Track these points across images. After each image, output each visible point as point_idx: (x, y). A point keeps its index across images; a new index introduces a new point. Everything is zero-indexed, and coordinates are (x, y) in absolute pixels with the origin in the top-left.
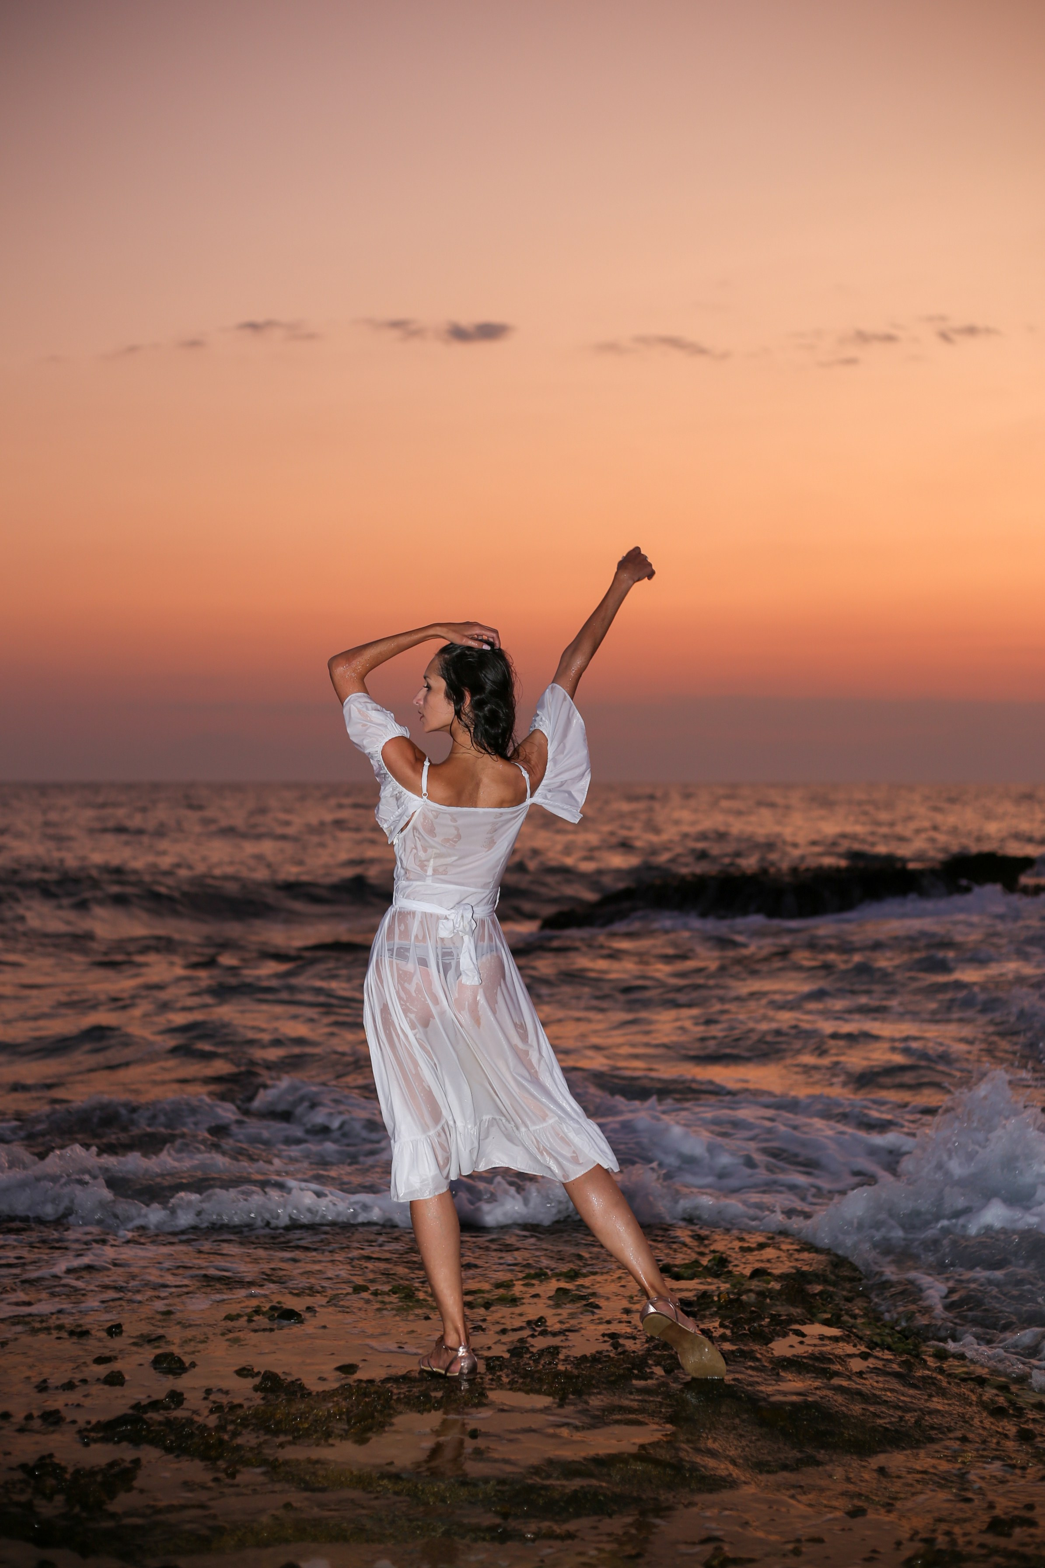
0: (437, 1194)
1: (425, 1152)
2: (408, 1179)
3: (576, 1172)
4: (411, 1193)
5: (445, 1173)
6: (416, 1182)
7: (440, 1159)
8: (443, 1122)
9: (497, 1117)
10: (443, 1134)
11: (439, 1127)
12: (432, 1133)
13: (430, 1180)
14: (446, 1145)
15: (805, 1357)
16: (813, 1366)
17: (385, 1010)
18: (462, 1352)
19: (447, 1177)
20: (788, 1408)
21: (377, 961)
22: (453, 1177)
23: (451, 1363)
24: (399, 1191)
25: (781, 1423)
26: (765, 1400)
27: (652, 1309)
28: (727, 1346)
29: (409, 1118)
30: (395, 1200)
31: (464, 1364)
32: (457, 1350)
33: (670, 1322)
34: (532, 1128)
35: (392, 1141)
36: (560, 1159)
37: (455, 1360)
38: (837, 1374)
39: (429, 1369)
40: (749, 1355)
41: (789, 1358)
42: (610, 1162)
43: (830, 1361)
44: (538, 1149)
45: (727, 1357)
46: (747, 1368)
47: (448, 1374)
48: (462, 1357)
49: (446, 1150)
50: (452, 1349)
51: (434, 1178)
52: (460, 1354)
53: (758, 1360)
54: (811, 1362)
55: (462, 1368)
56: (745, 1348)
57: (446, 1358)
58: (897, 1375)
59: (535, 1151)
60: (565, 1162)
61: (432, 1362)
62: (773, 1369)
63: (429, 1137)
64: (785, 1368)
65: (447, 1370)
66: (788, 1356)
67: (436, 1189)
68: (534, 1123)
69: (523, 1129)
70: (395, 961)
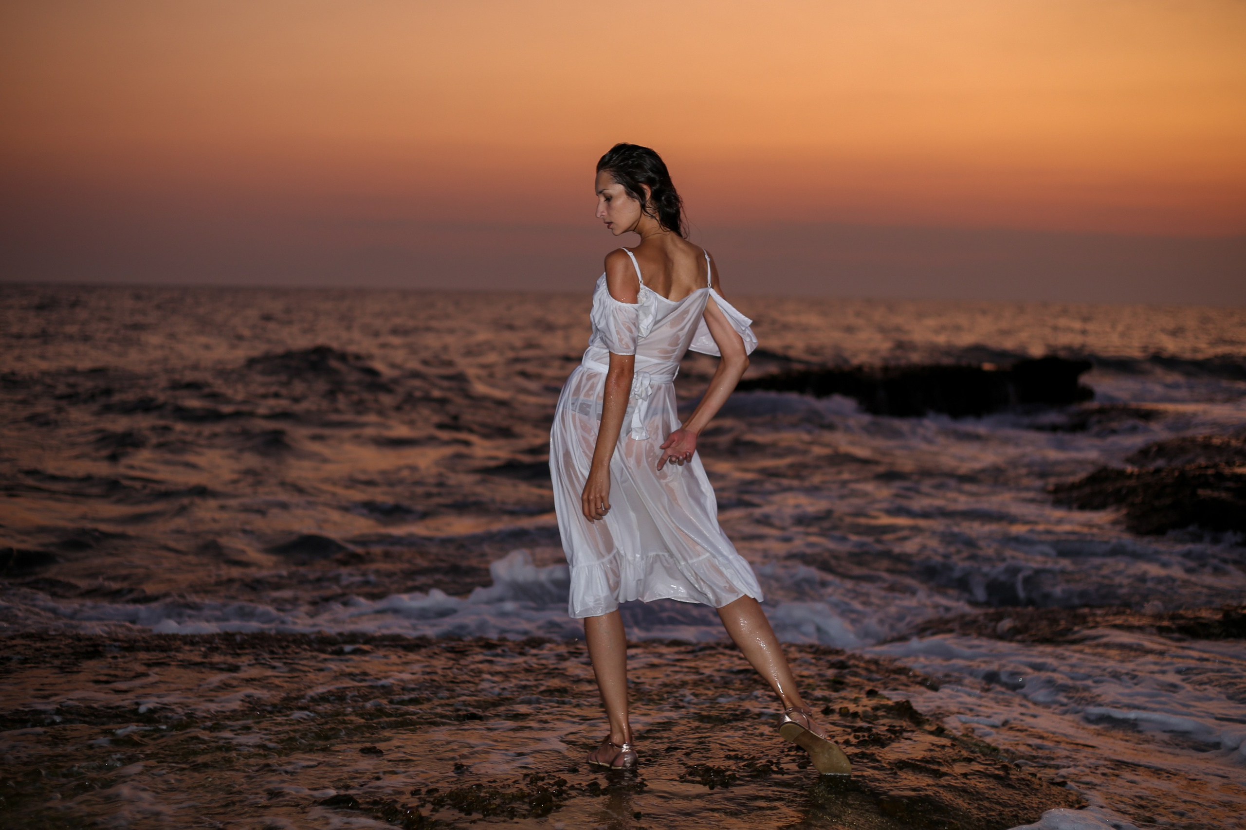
0: (608, 612)
1: (599, 576)
2: (583, 598)
3: (728, 599)
4: (586, 610)
5: (615, 594)
6: (590, 601)
7: (611, 582)
8: (615, 551)
9: (661, 553)
10: (614, 562)
11: (611, 555)
12: (606, 560)
13: (603, 601)
14: (617, 571)
15: (918, 760)
16: (925, 767)
17: (567, 454)
18: (625, 749)
19: (617, 599)
20: (905, 801)
21: (563, 412)
22: (621, 600)
23: (616, 758)
24: (576, 609)
25: (900, 814)
26: (885, 793)
27: (788, 719)
28: (851, 750)
29: (586, 546)
30: (572, 617)
31: (628, 759)
32: (621, 747)
33: (804, 730)
34: (690, 561)
35: (570, 567)
36: (715, 588)
37: (620, 755)
38: (945, 774)
39: (596, 763)
40: (872, 758)
41: (904, 761)
42: (755, 591)
43: (939, 764)
44: (697, 579)
45: (851, 758)
46: (868, 767)
47: (613, 768)
48: (625, 753)
49: (617, 575)
50: (618, 746)
51: (606, 598)
52: (624, 751)
53: (878, 761)
54: (923, 764)
55: (625, 762)
56: (867, 751)
57: (611, 754)
58: (997, 777)
59: (693, 580)
60: (718, 590)
61: (599, 758)
62: (892, 769)
63: (603, 563)
64: (901, 769)
65: (612, 764)
66: (903, 759)
67: (607, 608)
68: (691, 558)
69: (683, 563)
70: (577, 415)
